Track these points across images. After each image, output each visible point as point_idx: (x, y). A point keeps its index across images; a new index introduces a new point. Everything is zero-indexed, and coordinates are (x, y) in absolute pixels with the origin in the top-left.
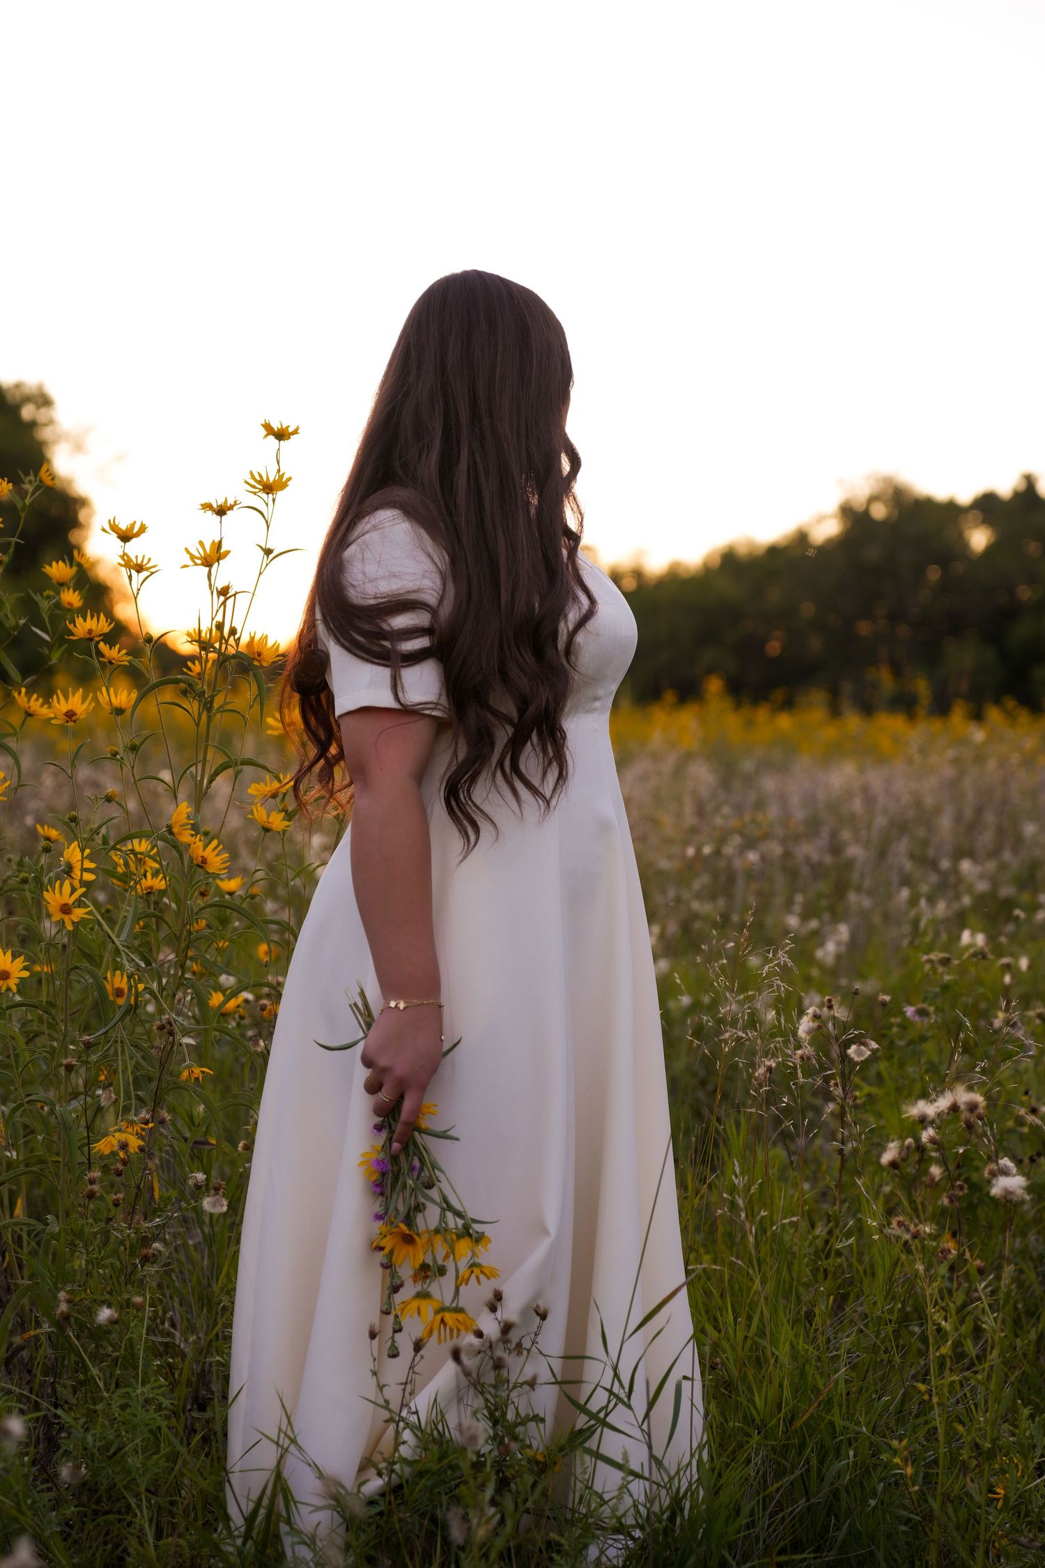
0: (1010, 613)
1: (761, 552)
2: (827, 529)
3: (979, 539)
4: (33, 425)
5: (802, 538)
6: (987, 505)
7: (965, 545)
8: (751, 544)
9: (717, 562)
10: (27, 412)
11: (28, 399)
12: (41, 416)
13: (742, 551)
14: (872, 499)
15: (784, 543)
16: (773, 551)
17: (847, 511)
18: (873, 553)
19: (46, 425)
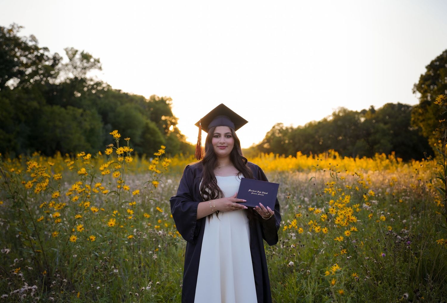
0: (369, 134)
1: (317, 123)
2: (331, 118)
3: (363, 120)
4: (169, 104)
5: (325, 120)
6: (364, 112)
7: (360, 121)
8: (315, 122)
9: (307, 126)
10: (167, 102)
11: (168, 99)
12: (170, 102)
13: (313, 123)
14: (339, 112)
15: (322, 121)
16: (319, 123)
17: (334, 114)
18: (339, 123)
19: (171, 104)
